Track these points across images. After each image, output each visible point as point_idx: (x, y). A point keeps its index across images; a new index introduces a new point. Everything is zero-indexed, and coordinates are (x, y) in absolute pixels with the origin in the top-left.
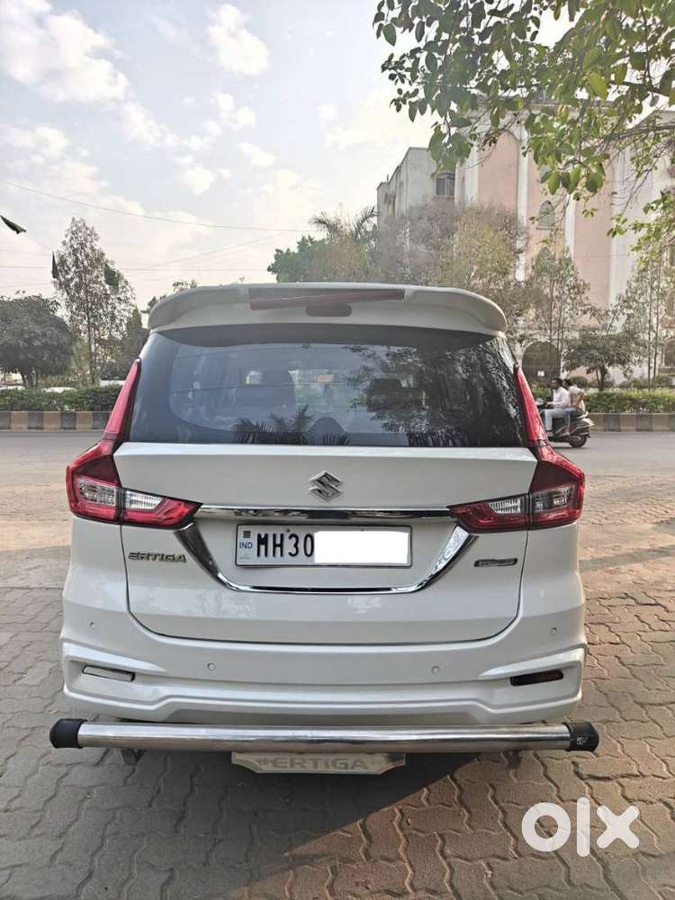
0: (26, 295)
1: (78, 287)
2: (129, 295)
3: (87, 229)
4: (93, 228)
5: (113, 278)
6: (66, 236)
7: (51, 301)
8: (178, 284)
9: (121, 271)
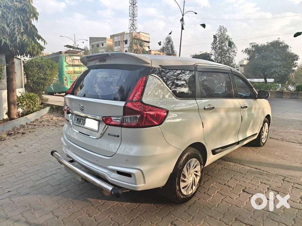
0: (203, 53)
1: (219, 48)
2: (235, 49)
3: (224, 28)
4: (226, 28)
5: (230, 44)
6: (217, 32)
7: (210, 54)
8: (251, 44)
9: (233, 42)
